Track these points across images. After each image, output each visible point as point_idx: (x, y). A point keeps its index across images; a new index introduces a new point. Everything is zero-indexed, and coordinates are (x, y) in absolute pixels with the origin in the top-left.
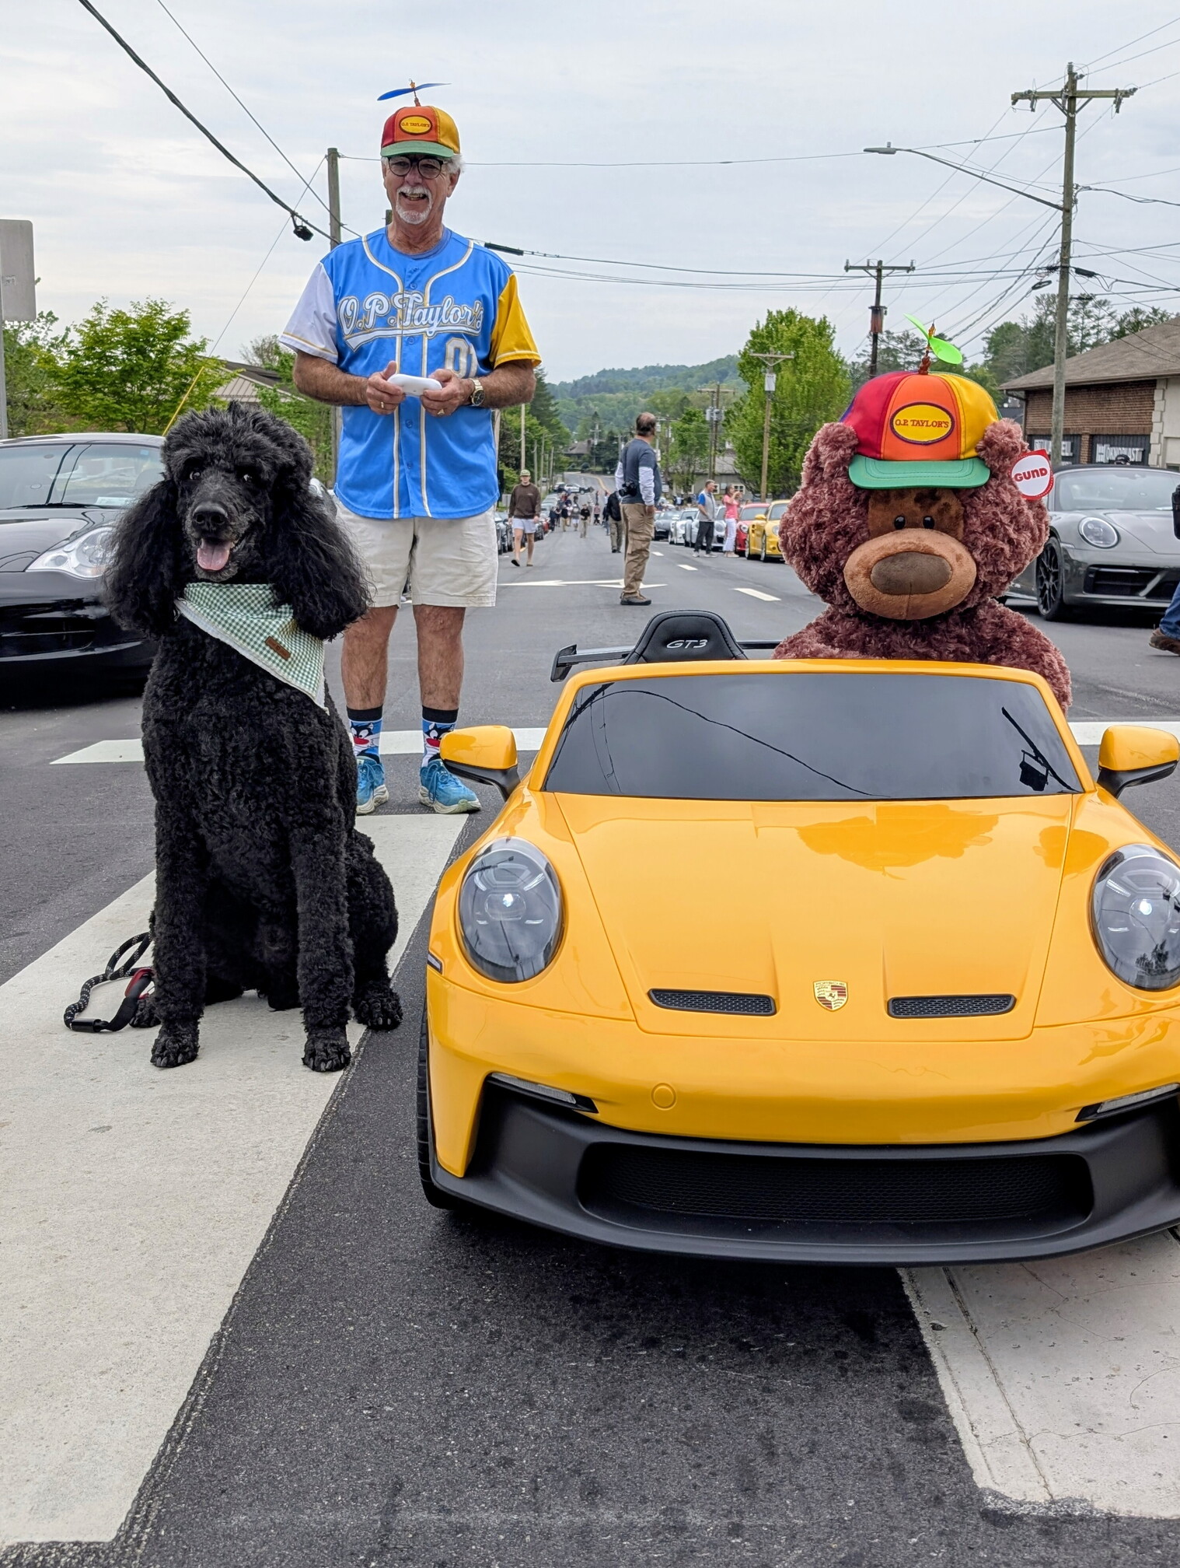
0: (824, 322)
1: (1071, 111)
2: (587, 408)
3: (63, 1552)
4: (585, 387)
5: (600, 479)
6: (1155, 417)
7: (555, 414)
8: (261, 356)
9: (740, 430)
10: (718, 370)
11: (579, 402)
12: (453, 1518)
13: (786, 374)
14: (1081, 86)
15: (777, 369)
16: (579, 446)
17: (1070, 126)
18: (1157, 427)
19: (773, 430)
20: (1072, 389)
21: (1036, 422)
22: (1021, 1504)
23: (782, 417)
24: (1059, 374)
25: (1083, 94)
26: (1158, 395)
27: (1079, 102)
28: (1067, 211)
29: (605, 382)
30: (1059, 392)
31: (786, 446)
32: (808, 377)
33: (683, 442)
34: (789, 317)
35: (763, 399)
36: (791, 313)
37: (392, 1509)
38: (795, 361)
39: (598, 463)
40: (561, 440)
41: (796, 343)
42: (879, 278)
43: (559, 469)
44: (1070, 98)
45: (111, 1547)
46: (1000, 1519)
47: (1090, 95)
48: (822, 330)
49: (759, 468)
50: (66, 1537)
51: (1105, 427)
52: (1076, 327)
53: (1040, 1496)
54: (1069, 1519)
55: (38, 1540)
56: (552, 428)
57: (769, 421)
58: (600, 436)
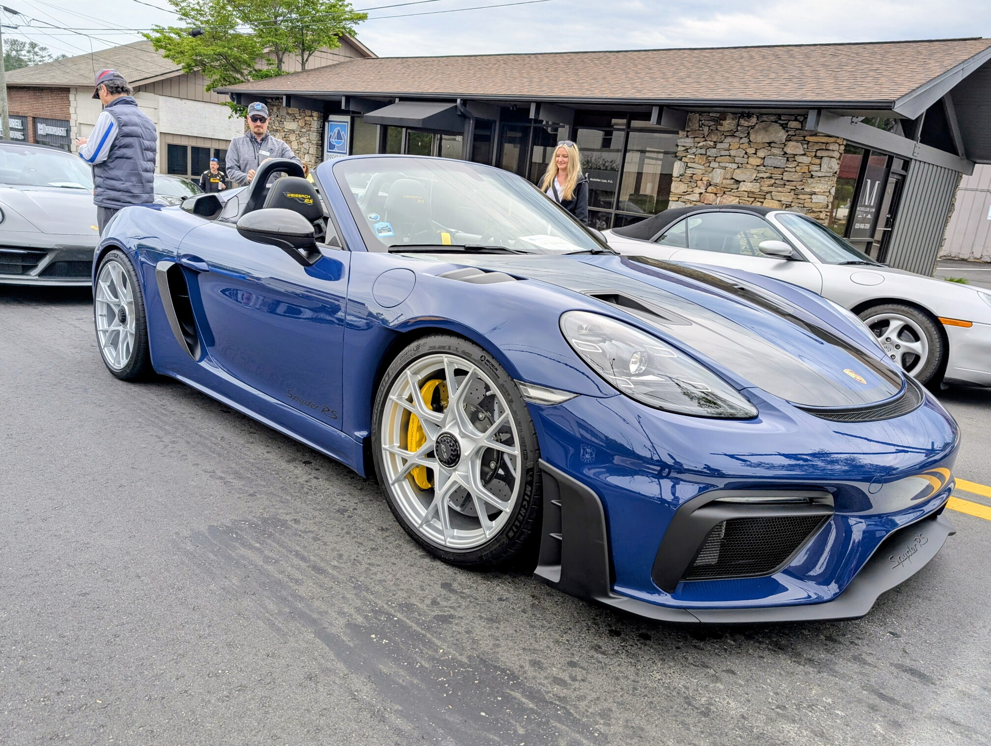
6: (72, 110)
18: (73, 117)
20: (12, 88)
26: (72, 97)
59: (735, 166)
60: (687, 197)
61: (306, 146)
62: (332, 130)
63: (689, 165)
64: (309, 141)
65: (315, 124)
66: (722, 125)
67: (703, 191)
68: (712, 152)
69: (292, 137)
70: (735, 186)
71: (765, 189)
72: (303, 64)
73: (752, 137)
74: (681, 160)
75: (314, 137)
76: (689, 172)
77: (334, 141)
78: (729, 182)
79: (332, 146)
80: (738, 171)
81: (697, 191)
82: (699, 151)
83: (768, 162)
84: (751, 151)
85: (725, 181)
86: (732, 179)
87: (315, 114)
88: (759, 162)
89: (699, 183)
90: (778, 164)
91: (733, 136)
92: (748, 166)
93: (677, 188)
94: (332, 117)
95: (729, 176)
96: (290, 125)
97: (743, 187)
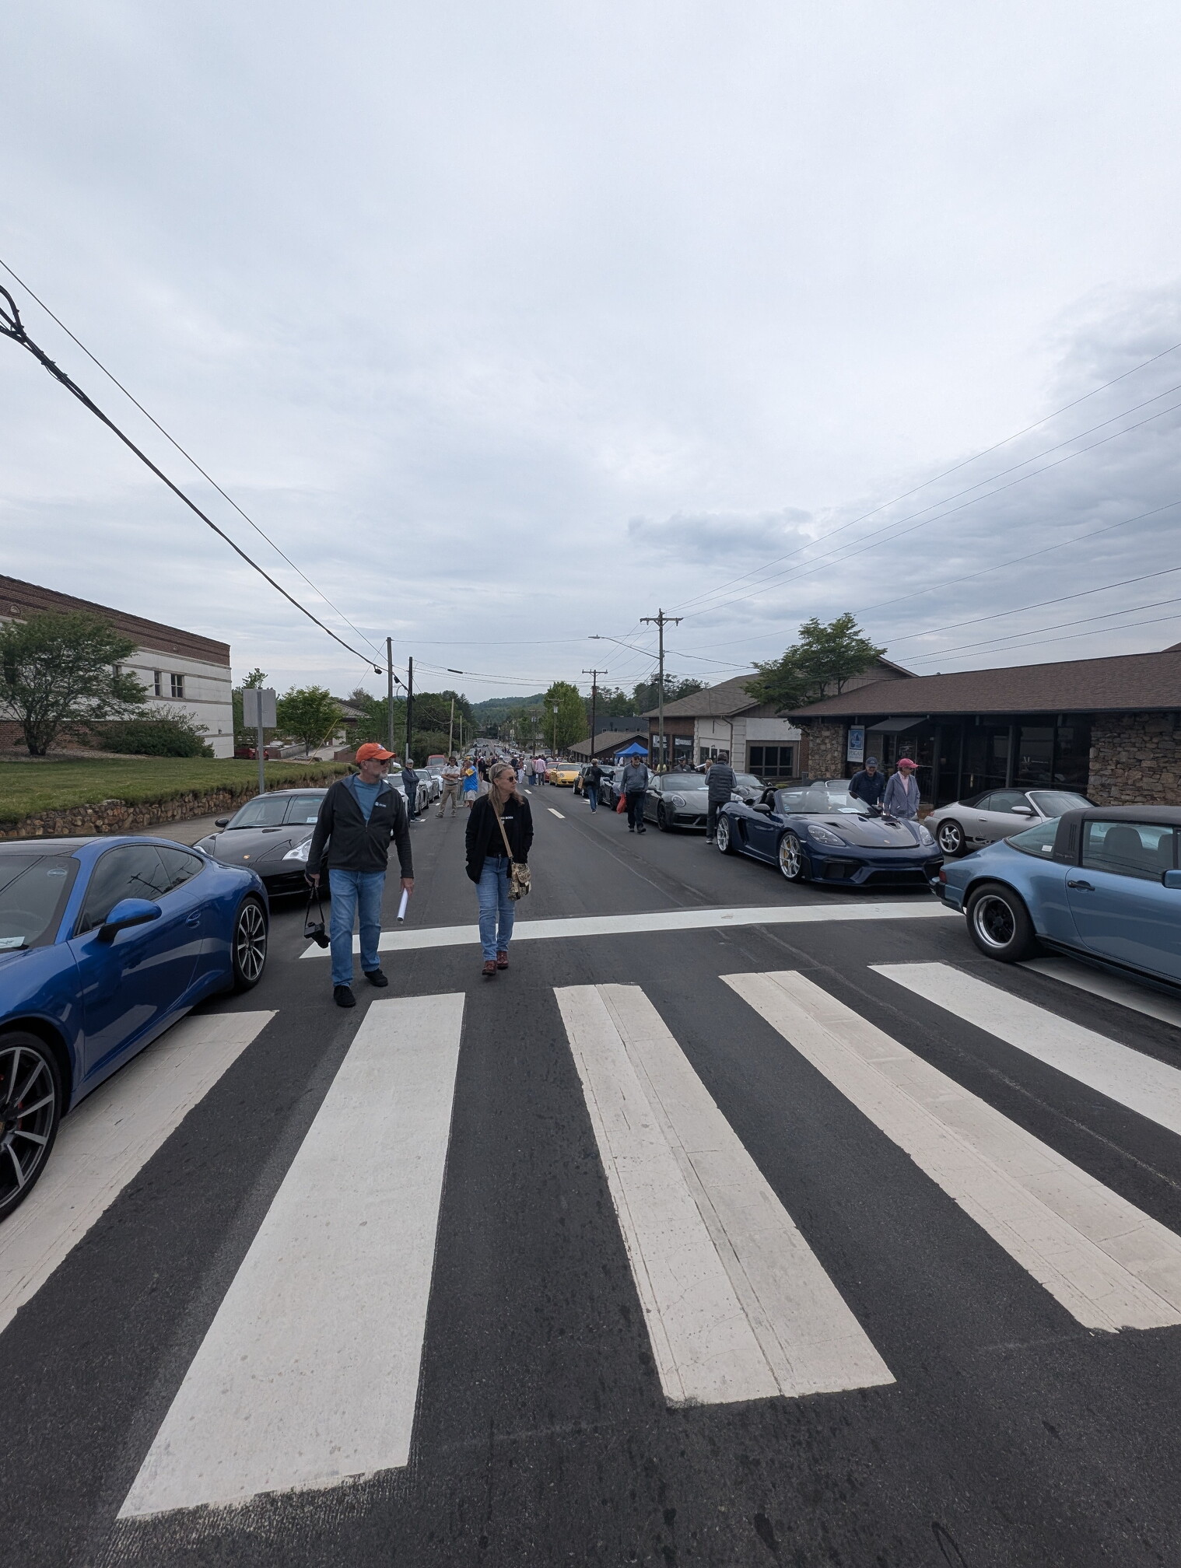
0: (575, 687)
1: (661, 625)
2: (486, 714)
3: (392, 1474)
4: (484, 705)
5: (491, 741)
6: (695, 730)
7: (473, 717)
8: (356, 696)
9: (543, 727)
10: (536, 699)
11: (482, 711)
12: (512, 1437)
13: (562, 706)
14: (664, 616)
15: (558, 705)
16: (482, 728)
17: (661, 630)
18: (696, 734)
19: (557, 727)
20: (666, 719)
21: (653, 729)
22: (677, 1402)
23: (560, 722)
24: (661, 712)
25: (665, 619)
26: (696, 722)
27: (664, 622)
28: (661, 658)
29: (492, 703)
30: (661, 720)
31: (562, 733)
32: (570, 707)
33: (523, 728)
34: (562, 685)
35: (553, 715)
36: (563, 683)
37: (492, 1434)
38: (565, 702)
39: (490, 734)
40: (476, 726)
41: (565, 695)
42: (595, 676)
43: (475, 737)
44: (660, 620)
45: (407, 1468)
46: (672, 1411)
47: (667, 620)
48: (574, 690)
49: (553, 740)
50: (392, 1466)
51: (679, 732)
52: (666, 686)
53: (682, 1399)
54: (691, 1408)
55: (383, 1469)
56: (472, 723)
57: (556, 723)
58: (491, 724)
59: (1135, 749)
60: (1101, 772)
61: (835, 746)
62: (853, 735)
63: (1101, 750)
64: (838, 743)
65: (841, 732)
66: (1122, 722)
67: (1114, 768)
68: (1117, 740)
69: (827, 741)
70: (1138, 764)
71: (1162, 765)
72: (839, 689)
73: (1147, 730)
74: (1094, 747)
75: (841, 739)
76: (1101, 754)
77: (854, 742)
78: (1132, 761)
79: (853, 745)
80: (1139, 753)
81: (1109, 767)
82: (1107, 740)
83: (1160, 746)
84: (1146, 738)
85: (1129, 760)
86: (1135, 758)
87: (841, 725)
88: (1154, 746)
89: (1110, 762)
90: (1169, 747)
91: (1131, 729)
92: (1147, 749)
93: (1093, 766)
94: (852, 727)
95: (1131, 757)
96: (826, 733)
97: (1145, 764)
